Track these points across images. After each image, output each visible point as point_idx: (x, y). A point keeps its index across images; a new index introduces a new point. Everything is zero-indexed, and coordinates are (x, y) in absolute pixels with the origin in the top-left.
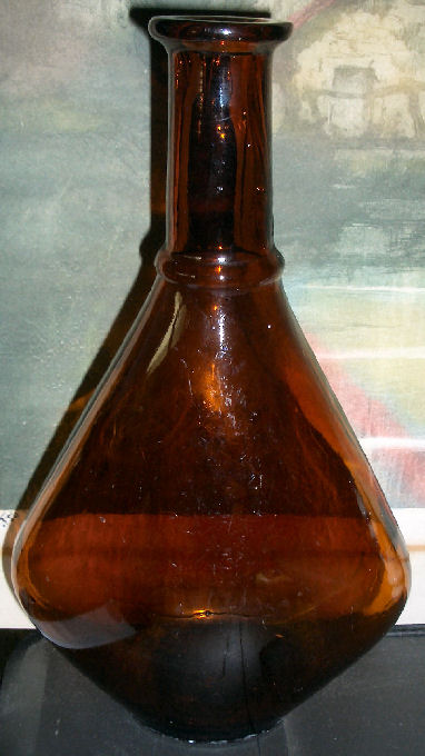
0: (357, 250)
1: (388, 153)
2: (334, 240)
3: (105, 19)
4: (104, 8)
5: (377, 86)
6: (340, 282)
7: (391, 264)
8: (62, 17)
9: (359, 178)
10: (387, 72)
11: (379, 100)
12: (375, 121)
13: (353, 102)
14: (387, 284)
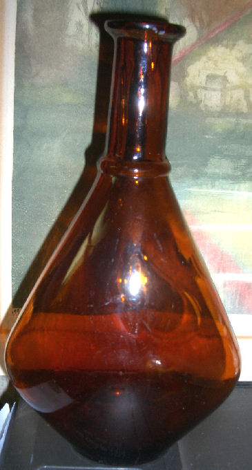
0: (217, 171)
1: (233, 120)
2: (205, 165)
3: (89, 46)
4: (89, 40)
5: (228, 85)
6: (207, 188)
7: (235, 179)
8: (67, 45)
9: (217, 133)
10: (233, 79)
11: (229, 92)
12: (227, 104)
13: (216, 93)
14: (232, 190)
